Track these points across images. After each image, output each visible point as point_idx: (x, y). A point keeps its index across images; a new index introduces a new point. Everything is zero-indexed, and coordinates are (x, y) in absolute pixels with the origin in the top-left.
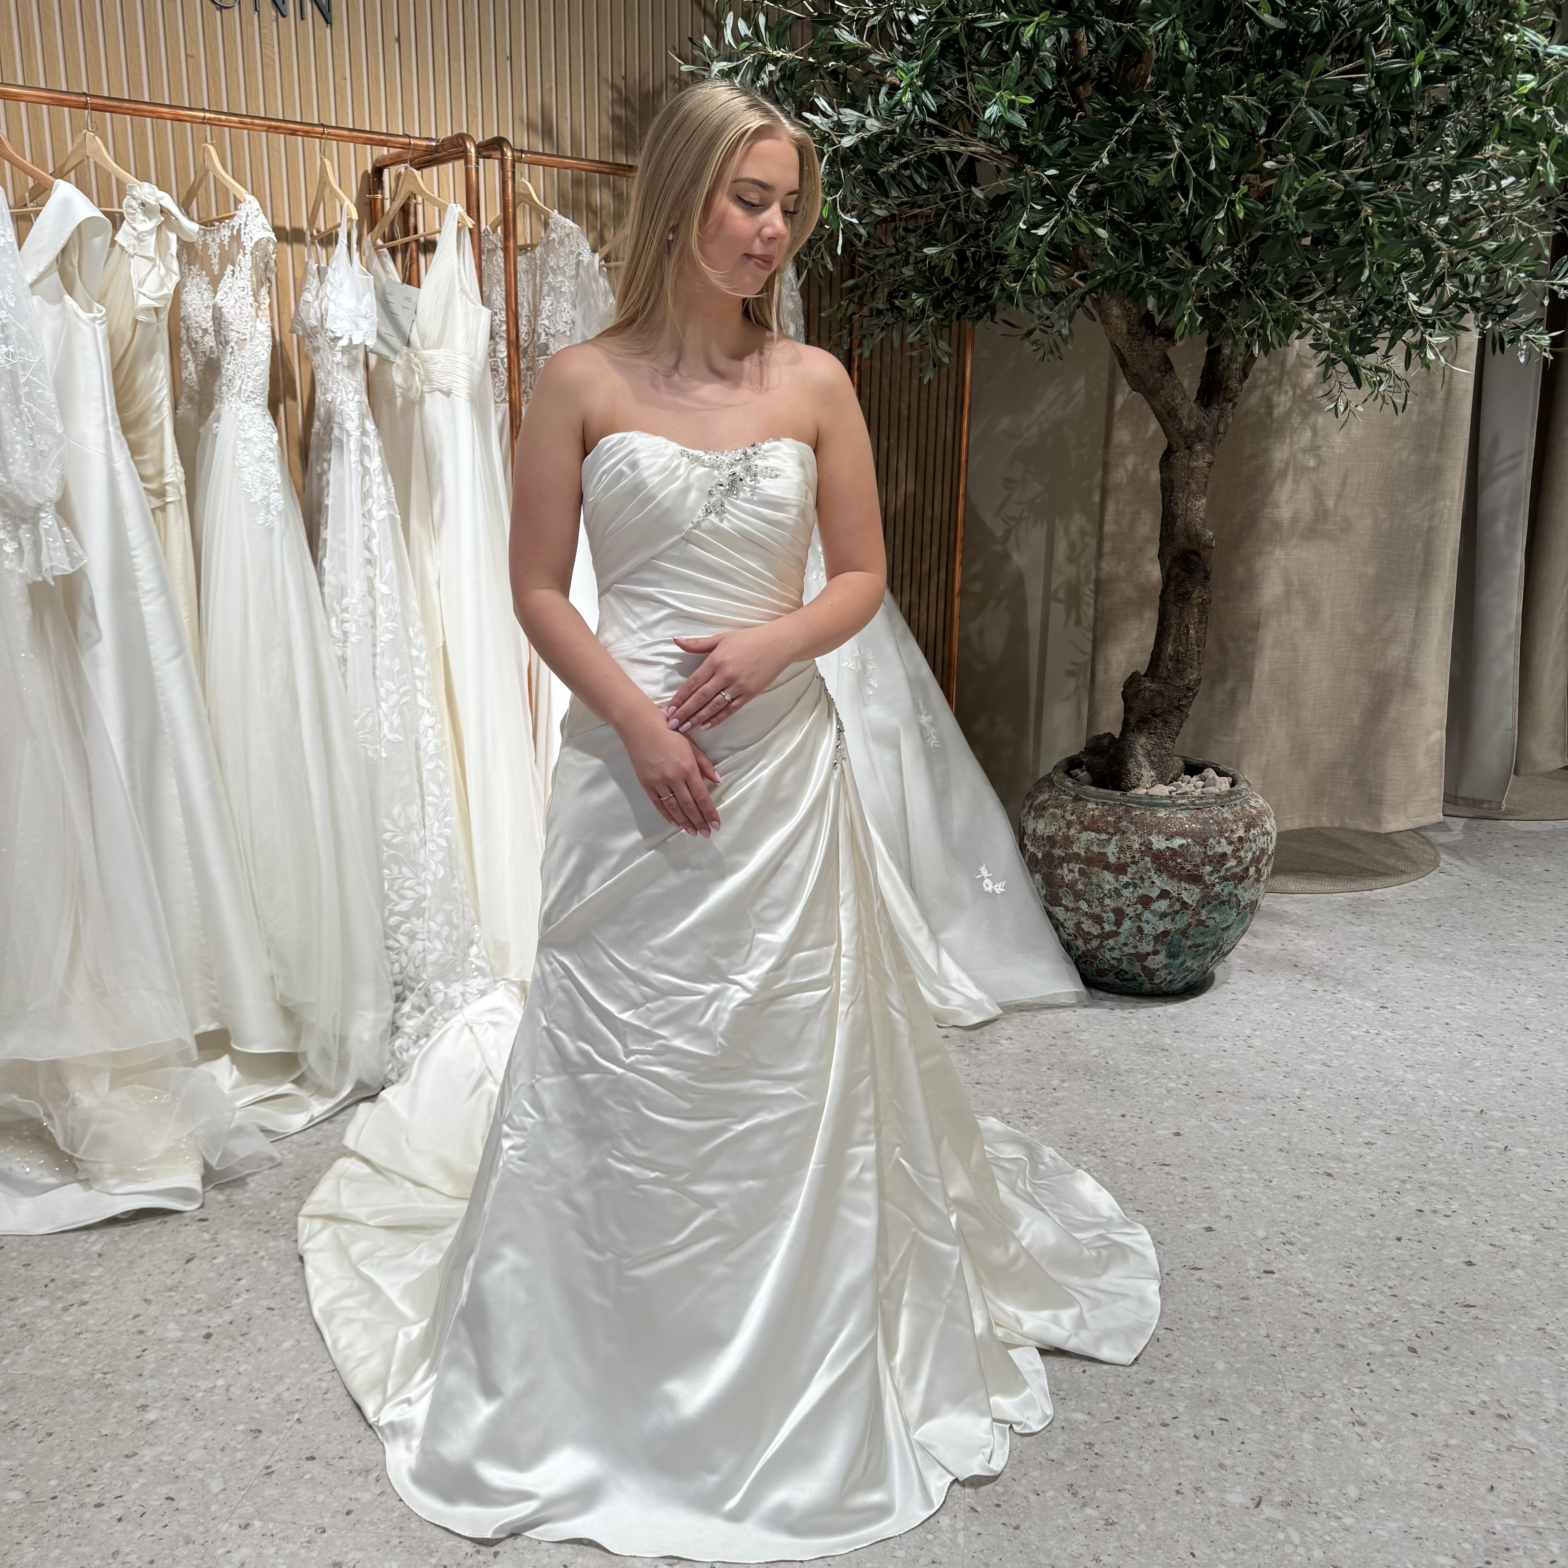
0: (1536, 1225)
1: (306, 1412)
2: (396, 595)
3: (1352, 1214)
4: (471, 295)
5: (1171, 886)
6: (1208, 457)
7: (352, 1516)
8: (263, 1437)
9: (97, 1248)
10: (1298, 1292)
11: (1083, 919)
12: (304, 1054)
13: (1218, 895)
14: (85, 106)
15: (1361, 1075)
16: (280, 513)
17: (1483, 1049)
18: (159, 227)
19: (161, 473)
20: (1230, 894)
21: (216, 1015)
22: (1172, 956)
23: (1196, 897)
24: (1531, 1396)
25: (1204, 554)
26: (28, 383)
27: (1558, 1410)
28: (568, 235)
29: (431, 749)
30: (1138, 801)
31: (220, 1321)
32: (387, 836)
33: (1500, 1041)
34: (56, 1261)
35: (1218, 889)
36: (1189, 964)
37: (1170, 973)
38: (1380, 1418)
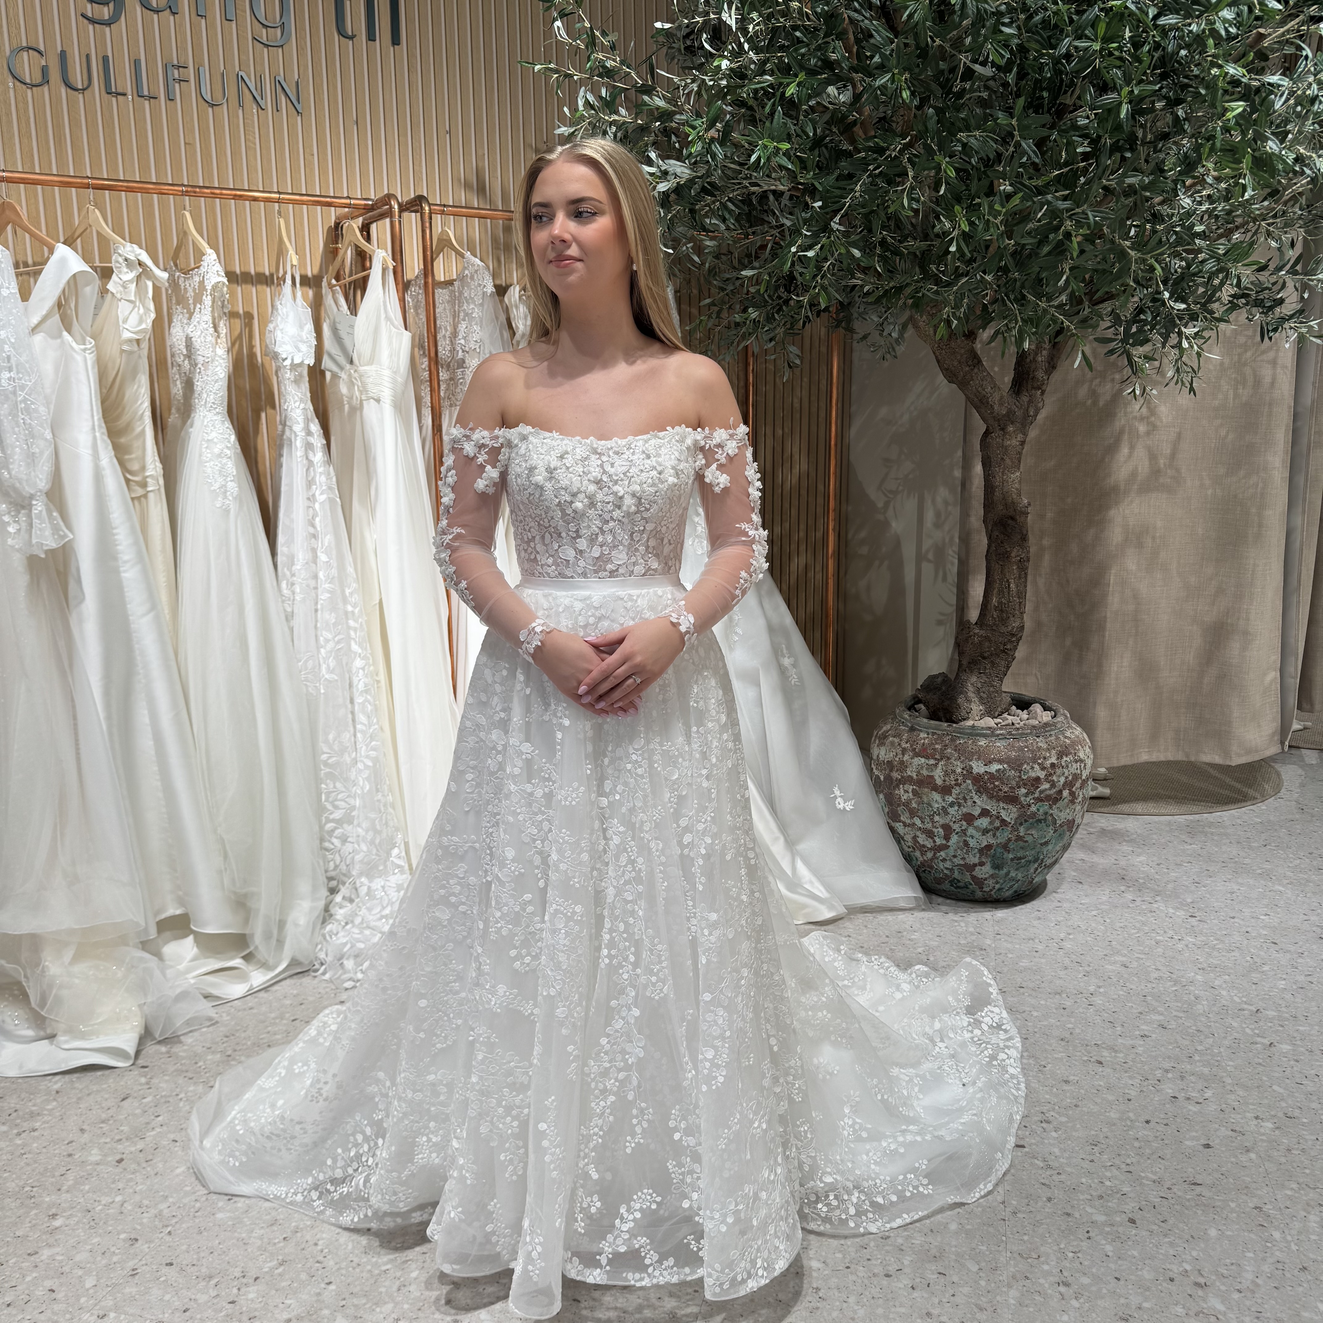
0: (1280, 1114)
1: (178, 1226)
2: (334, 563)
3: (1111, 1098)
4: (396, 323)
5: (990, 806)
6: (1020, 437)
7: (187, 1314)
8: (138, 1245)
9: (56, 1087)
10: (1042, 1165)
11: (918, 833)
12: (252, 935)
13: (1034, 814)
14: (87, 186)
15: (1155, 975)
16: (235, 498)
17: (1275, 955)
18: (139, 277)
19: (143, 468)
20: (1046, 813)
21: (181, 902)
22: (997, 867)
23: (1014, 816)
24: (1233, 1267)
25: (1020, 519)
26: (25, 400)
27: (1253, 1282)
28: (476, 271)
29: (361, 686)
30: (962, 732)
31: (133, 1149)
32: (324, 757)
33: (1292, 948)
34: (23, 1095)
35: (1033, 809)
36: (1013, 874)
37: (997, 883)
38: (1086, 1280)
